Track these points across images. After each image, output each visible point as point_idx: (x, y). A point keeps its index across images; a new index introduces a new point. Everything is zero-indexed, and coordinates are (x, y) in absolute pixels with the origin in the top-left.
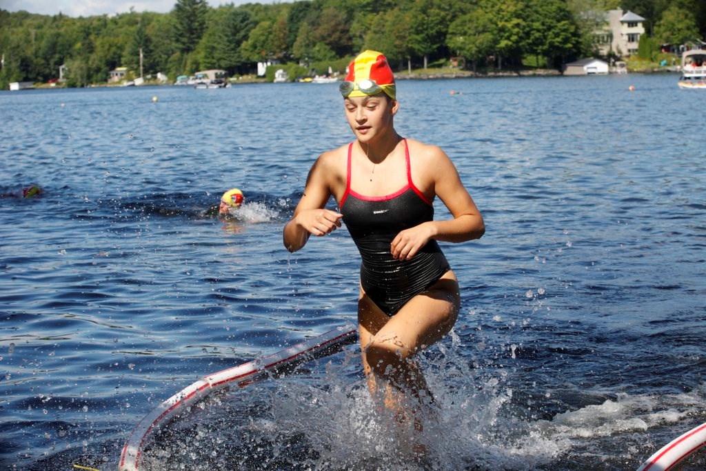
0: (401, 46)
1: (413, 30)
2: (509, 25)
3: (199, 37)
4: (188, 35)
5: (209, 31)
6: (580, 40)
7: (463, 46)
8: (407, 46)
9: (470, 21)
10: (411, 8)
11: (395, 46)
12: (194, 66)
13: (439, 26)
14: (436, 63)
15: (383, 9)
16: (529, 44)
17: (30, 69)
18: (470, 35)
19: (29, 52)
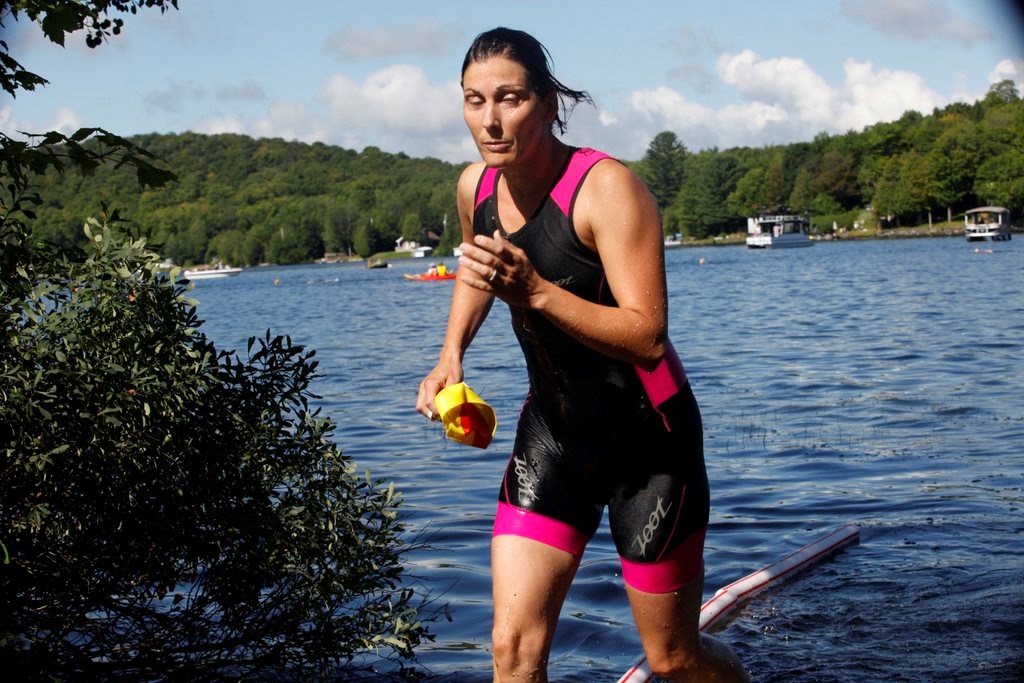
0: (919, 196)
1: (933, 176)
3: (677, 189)
4: (664, 186)
5: (690, 182)
7: (993, 193)
8: (926, 195)
9: (1003, 163)
10: (931, 149)
11: (913, 196)
12: (672, 224)
13: (965, 170)
15: (896, 151)
18: (1002, 181)
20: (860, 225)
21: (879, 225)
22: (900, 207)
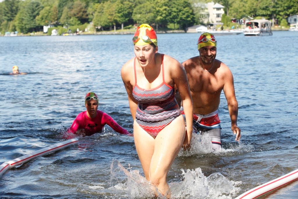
0: (111, 19)
1: (116, 12)
2: (161, 9)
3: (16, 14)
4: (10, 13)
5: (20, 11)
6: (194, 16)
7: (140, 19)
8: (114, 19)
9: (143, 7)
11: (108, 19)
12: (14, 28)
13: (130, 10)
14: (128, 27)
15: (102, 1)
16: (171, 18)
18: (143, 14)
20: (88, 30)
21: (95, 30)
22: (103, 24)
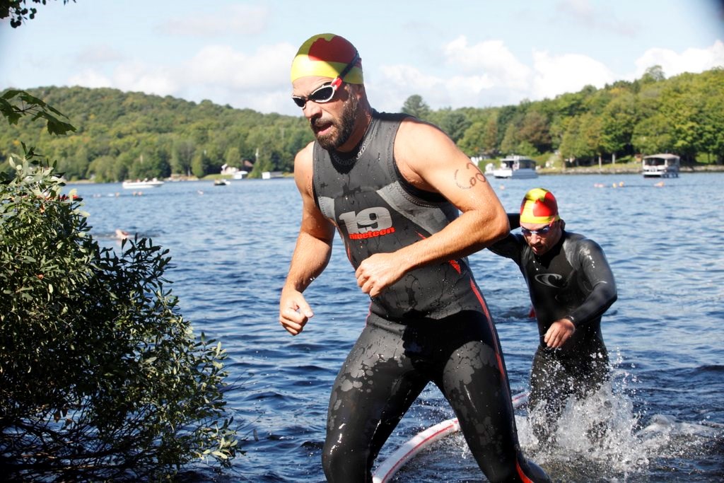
0: (593, 145)
1: (603, 131)
2: (685, 127)
7: (646, 145)
8: (598, 145)
9: (652, 123)
10: (602, 112)
11: (588, 145)
13: (627, 128)
14: (623, 159)
15: (577, 112)
16: (702, 144)
17: (279, 161)
18: (652, 136)
19: (279, 147)
20: (550, 164)
21: (564, 165)
22: (579, 153)
